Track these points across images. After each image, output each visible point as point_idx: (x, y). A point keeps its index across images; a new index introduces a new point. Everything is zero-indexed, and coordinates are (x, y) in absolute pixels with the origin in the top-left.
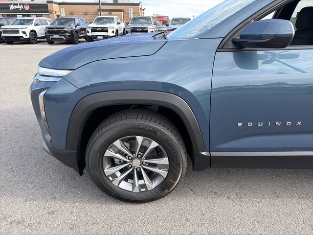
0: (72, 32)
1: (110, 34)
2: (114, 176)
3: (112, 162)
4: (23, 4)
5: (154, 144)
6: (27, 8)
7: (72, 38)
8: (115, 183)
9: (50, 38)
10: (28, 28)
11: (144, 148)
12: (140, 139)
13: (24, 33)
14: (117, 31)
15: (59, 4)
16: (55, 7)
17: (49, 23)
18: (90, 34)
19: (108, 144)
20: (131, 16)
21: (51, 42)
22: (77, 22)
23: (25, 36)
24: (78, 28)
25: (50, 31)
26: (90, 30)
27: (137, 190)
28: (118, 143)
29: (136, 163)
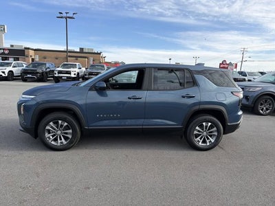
0: (42, 73)
1: (73, 75)
2: (49, 138)
3: (49, 132)
4: (4, 49)
5: (66, 124)
6: (7, 52)
7: (42, 78)
8: (50, 141)
9: (24, 76)
10: (7, 69)
11: (62, 126)
12: (60, 122)
13: (4, 72)
14: (78, 73)
15: (35, 50)
16: (32, 53)
17: (25, 66)
18: (56, 75)
19: (47, 124)
20: (91, 63)
21: (25, 80)
22: (48, 65)
23: (3, 75)
24: (48, 70)
25: (25, 72)
26: (56, 72)
27: (59, 144)
28: (51, 123)
29: (59, 132)
